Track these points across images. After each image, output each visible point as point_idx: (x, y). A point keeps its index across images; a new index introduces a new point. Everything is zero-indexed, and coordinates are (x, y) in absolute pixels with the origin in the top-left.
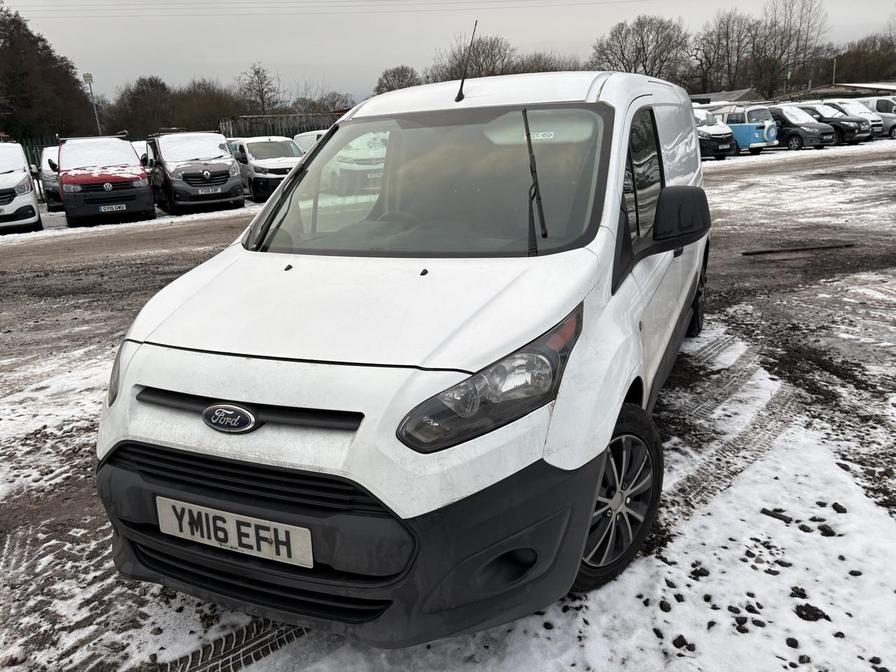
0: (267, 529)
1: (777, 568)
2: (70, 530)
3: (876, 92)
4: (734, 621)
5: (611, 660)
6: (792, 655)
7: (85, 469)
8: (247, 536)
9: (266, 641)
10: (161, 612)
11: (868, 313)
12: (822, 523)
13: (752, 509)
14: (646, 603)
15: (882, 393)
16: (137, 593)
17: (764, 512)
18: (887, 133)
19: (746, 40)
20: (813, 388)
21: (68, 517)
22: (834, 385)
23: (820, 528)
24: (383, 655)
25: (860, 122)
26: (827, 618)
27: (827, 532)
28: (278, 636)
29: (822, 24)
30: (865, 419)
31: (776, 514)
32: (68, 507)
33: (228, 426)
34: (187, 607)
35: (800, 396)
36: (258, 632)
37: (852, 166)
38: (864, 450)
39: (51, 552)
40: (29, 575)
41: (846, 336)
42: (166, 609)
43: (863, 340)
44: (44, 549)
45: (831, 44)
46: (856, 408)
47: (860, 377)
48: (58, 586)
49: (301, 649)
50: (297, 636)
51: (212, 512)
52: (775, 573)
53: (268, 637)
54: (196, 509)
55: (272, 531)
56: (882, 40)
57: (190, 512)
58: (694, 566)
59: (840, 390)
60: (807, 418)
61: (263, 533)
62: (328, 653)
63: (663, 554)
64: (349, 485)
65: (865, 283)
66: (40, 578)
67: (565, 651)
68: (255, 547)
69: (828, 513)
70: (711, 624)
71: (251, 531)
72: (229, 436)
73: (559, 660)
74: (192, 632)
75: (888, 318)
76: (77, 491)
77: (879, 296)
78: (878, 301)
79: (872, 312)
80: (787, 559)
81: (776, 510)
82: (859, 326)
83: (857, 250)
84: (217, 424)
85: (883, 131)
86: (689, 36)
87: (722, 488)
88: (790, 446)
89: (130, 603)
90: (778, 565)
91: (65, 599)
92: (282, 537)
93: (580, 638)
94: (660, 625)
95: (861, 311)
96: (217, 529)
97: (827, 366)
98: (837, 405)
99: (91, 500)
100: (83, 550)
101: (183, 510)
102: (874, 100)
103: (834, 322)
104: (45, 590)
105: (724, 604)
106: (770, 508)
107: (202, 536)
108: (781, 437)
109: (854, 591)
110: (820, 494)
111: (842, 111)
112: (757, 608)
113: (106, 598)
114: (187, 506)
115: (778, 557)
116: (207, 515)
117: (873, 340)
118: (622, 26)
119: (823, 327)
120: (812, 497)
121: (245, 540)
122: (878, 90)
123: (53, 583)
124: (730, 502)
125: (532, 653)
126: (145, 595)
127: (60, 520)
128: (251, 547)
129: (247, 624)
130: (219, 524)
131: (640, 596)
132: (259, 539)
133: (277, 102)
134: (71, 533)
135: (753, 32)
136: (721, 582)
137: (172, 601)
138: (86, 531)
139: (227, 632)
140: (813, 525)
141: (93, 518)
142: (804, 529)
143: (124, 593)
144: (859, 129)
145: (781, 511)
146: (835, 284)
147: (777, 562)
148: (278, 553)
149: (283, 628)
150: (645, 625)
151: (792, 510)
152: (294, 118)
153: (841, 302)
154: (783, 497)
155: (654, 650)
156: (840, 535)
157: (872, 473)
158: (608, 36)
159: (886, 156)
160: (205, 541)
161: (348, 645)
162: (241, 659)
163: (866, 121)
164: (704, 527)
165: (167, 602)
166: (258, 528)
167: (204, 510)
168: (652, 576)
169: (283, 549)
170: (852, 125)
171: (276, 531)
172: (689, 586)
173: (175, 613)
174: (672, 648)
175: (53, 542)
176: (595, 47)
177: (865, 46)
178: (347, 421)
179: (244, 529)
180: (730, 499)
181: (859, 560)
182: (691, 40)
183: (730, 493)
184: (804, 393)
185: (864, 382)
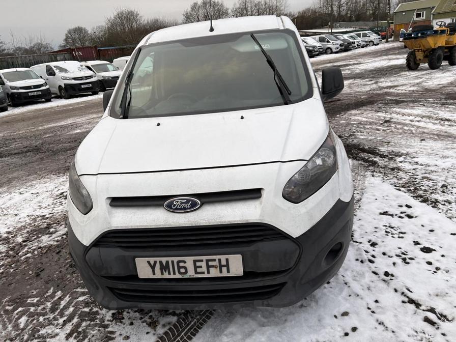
0: (214, 260)
1: (401, 235)
2: (27, 301)
3: (315, 34)
4: (401, 260)
5: (363, 289)
6: (432, 268)
7: (10, 266)
8: (201, 267)
9: (193, 326)
10: (120, 328)
11: (364, 127)
12: (406, 214)
13: (376, 214)
14: (362, 262)
15: (392, 158)
16: (98, 322)
17: (381, 214)
18: (324, 52)
19: (255, 11)
20: (365, 160)
21: (19, 294)
22: (371, 158)
23: (406, 215)
24: (259, 316)
25: (314, 47)
26: (435, 250)
27: (410, 217)
28: (198, 322)
29: (285, 3)
30: (393, 169)
31: (385, 213)
32: (15, 288)
33: (184, 208)
34: (134, 321)
35: (361, 164)
36: (185, 323)
37: (317, 67)
38: (401, 182)
39: (23, 314)
40: (17, 331)
41: (363, 137)
42: (122, 326)
43: (370, 138)
44: (17, 314)
45: (290, 13)
46: (386, 166)
47: (380, 153)
48: (43, 332)
49: (215, 324)
50: (208, 319)
51: (176, 259)
52: (402, 237)
53: (192, 323)
54: (164, 260)
55: (217, 261)
56: (312, 10)
57: (161, 262)
58: (369, 242)
59: (375, 159)
60: (370, 173)
61: (211, 263)
62: (231, 323)
63: (354, 240)
64: (263, 226)
65: (355, 115)
66: (26, 330)
67: (342, 291)
68: (206, 272)
69: (405, 209)
70: (394, 264)
71: (204, 264)
72: (184, 214)
73: (342, 295)
74: (147, 333)
75: (373, 128)
76: (14, 278)
77: (364, 119)
78: (365, 121)
79: (365, 126)
80: (403, 231)
81: (384, 212)
82: (365, 133)
83: (342, 102)
84: (177, 209)
85: (323, 50)
86: (228, 9)
87: (358, 208)
88: (372, 185)
89: (97, 328)
90: (401, 234)
91: (54, 337)
92: (224, 263)
93: (346, 283)
94: (374, 269)
95: (361, 126)
96: (179, 268)
97: (364, 150)
98: (378, 166)
99: (27, 281)
100: (44, 309)
101: (155, 262)
102: (317, 37)
103: (354, 132)
104: (36, 336)
105: (393, 255)
106: (382, 212)
107: (169, 273)
108: (366, 182)
109: (436, 238)
110: (397, 202)
111: (305, 42)
112: (406, 253)
113: (80, 330)
114: (158, 259)
115: (399, 231)
116: (173, 262)
117: (373, 138)
118: (196, 4)
119: (351, 135)
120: (395, 204)
121: (199, 270)
122: (316, 32)
123: (39, 331)
124: (365, 213)
125: (328, 296)
126: (104, 322)
127: (15, 296)
128: (203, 273)
129: (176, 320)
130: (181, 264)
131: (357, 260)
132: (208, 267)
133: (5, 50)
134: (28, 302)
135: (258, 7)
136: (385, 246)
137: (123, 321)
138: (38, 299)
139: (168, 327)
140: (403, 215)
141: (37, 290)
142: (400, 217)
143: (90, 324)
144: (314, 50)
145: (387, 212)
146: (344, 116)
147: (399, 233)
148: (221, 272)
149: (198, 317)
150: (367, 271)
151: (391, 211)
152: (26, 57)
153: (351, 124)
154: (385, 206)
155: (378, 280)
156: (416, 217)
157: (410, 190)
158: (190, 9)
159: (328, 61)
160: (172, 276)
161: (239, 316)
162: (185, 338)
163: (316, 46)
164: (362, 225)
165: (121, 322)
166: (208, 261)
167: (170, 259)
168: (357, 250)
169: (225, 269)
170: (311, 48)
171: (220, 260)
172: (374, 250)
173: (130, 327)
174: (385, 278)
175: (20, 309)
176: (184, 15)
177: (305, 13)
178: (254, 194)
179: (198, 264)
180: (364, 211)
181: (430, 225)
182: (230, 11)
183: (362, 209)
184: (363, 163)
185: (383, 155)
